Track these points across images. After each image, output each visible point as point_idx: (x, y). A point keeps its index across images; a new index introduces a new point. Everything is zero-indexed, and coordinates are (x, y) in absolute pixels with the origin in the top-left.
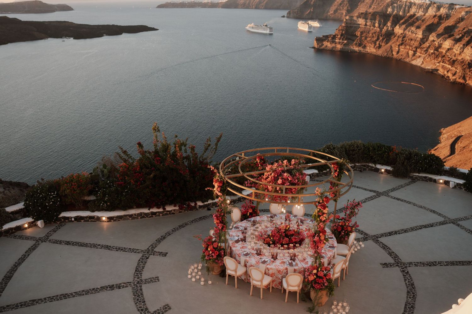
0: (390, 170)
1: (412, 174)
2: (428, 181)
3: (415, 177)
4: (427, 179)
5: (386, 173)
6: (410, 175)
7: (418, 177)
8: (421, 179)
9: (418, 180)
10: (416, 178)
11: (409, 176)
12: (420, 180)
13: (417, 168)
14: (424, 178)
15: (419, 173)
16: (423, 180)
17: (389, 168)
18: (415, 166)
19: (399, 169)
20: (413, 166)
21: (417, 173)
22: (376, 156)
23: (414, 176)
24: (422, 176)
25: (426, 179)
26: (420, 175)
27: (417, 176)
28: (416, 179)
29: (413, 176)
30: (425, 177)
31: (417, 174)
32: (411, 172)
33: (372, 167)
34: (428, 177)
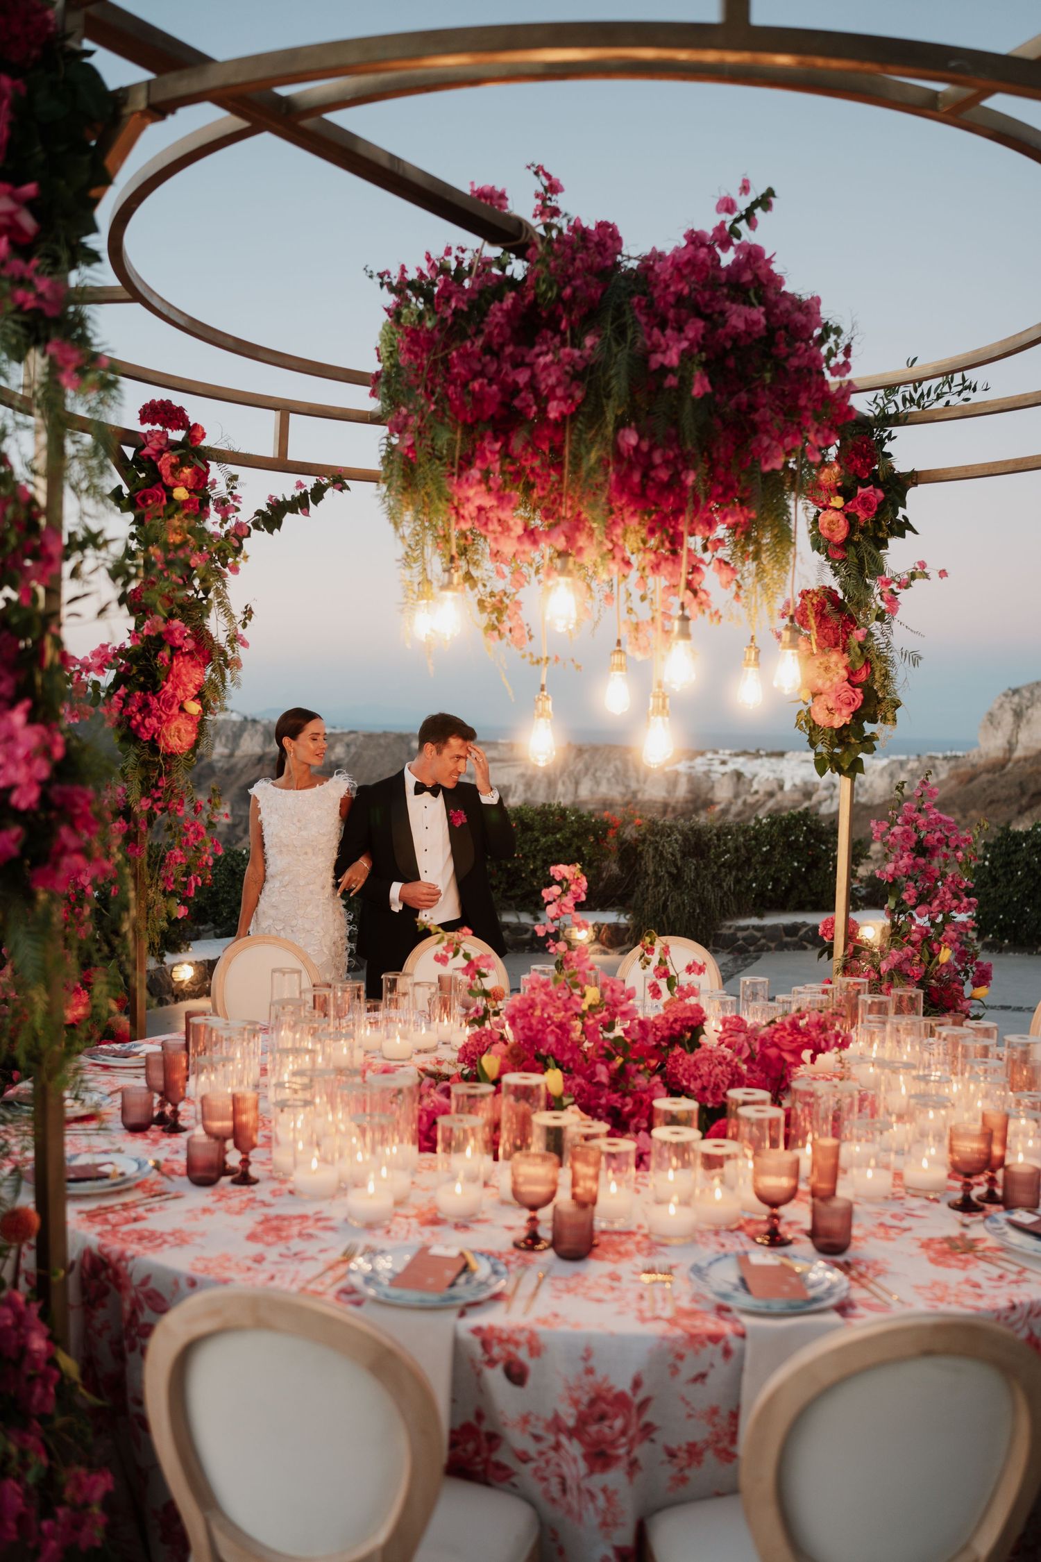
0: (615, 929)
1: (729, 923)
2: (805, 948)
3: (744, 939)
4: (802, 939)
5: (597, 946)
6: (725, 931)
7: (758, 934)
8: (773, 945)
9: (761, 949)
10: (751, 941)
11: (716, 936)
12: (769, 949)
13: (749, 888)
14: (787, 935)
15: (761, 916)
16: (783, 947)
17: (610, 918)
18: (738, 881)
19: (665, 906)
20: (729, 882)
21: (750, 916)
22: (539, 863)
23: (740, 934)
24: (775, 927)
25: (795, 939)
26: (771, 920)
27: (754, 927)
28: (752, 948)
29: (734, 934)
30: (792, 930)
31: (754, 921)
32: (727, 914)
33: (521, 929)
34: (804, 924)
